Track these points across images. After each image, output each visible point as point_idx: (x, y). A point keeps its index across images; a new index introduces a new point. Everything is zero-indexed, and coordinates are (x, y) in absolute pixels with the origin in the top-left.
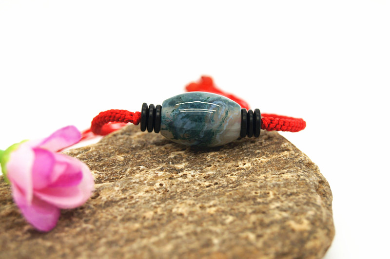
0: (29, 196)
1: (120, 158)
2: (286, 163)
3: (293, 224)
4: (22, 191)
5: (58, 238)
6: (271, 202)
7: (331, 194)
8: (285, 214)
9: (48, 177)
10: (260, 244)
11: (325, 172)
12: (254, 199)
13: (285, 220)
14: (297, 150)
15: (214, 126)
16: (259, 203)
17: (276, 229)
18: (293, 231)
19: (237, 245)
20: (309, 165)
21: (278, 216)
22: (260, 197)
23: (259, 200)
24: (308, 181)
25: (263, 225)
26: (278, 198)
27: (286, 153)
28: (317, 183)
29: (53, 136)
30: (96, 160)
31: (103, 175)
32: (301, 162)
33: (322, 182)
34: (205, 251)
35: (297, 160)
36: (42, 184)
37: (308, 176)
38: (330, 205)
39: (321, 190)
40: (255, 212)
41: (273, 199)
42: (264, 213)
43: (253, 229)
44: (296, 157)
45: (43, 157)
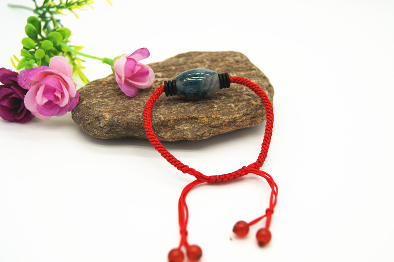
0: (123, 79)
1: (174, 68)
2: (253, 75)
3: (253, 102)
4: (120, 77)
5: (142, 100)
6: (244, 91)
7: (273, 91)
8: (249, 97)
9: (133, 71)
10: (236, 109)
11: (272, 82)
12: (236, 90)
13: (249, 99)
14: (259, 70)
15: (206, 88)
16: (238, 92)
17: (245, 103)
18: (253, 105)
19: (225, 108)
20: (265, 78)
21: (246, 97)
22: (239, 89)
23: (238, 91)
24: (263, 84)
25: (239, 101)
26: (247, 90)
27: (254, 71)
28: (267, 86)
29: (136, 52)
30: (162, 68)
31: (165, 75)
32: (261, 76)
33: (270, 86)
34: (210, 110)
35: (259, 75)
36: (130, 75)
37: (263, 82)
38: (273, 96)
39: (269, 89)
40: (235, 96)
41: (245, 91)
42: (240, 96)
43: (234, 103)
44: (259, 73)
45: (131, 62)
